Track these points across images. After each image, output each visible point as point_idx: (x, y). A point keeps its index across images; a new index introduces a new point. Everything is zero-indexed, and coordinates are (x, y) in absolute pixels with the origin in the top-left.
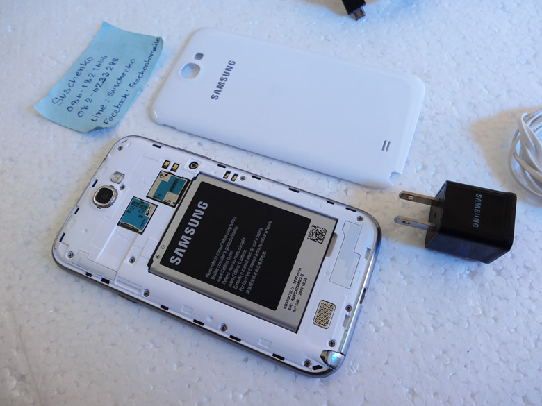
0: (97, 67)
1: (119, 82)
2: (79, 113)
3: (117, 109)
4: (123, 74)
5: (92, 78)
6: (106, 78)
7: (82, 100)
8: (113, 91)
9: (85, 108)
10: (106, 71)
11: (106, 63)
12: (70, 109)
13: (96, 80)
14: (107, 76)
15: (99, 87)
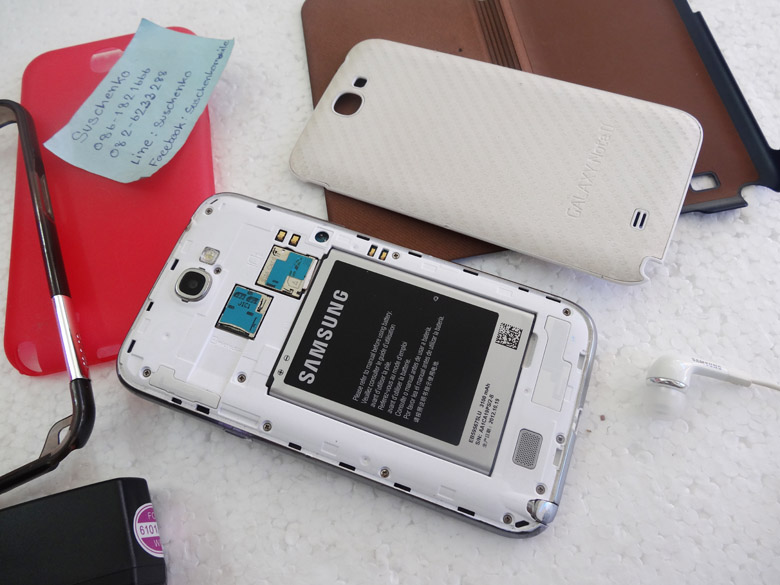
0: (137, 86)
1: (171, 106)
2: (112, 152)
3: (169, 145)
4: (175, 94)
5: (129, 100)
6: (151, 101)
7: (116, 133)
9: (120, 144)
10: (150, 92)
11: (149, 81)
12: (99, 146)
13: (135, 104)
14: (153, 98)
15: (140, 114)
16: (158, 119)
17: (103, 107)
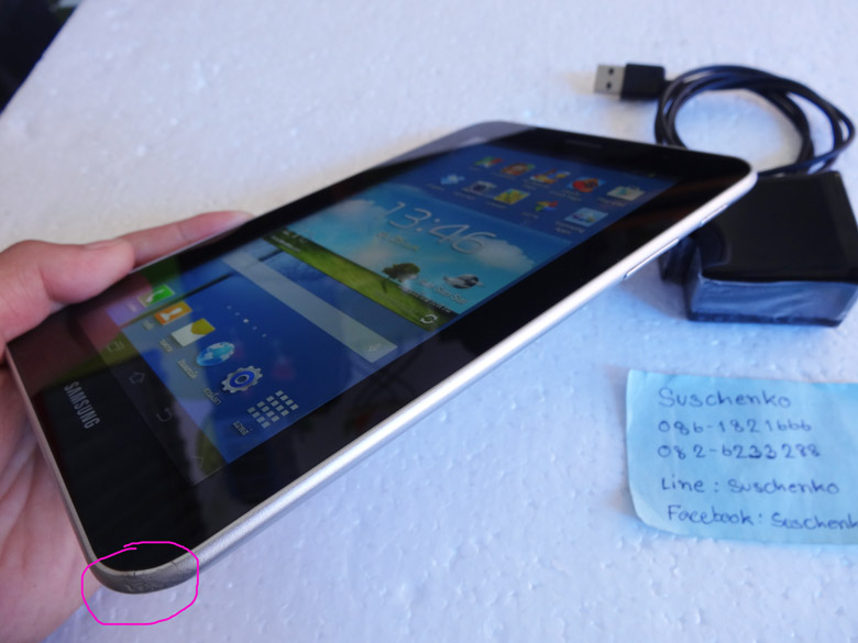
0: (775, 426)
1: (770, 488)
2: (665, 447)
3: (710, 517)
4: (792, 486)
5: (747, 429)
6: (763, 458)
7: (694, 438)
8: (742, 488)
9: (680, 453)
10: (777, 448)
11: (795, 437)
12: (664, 427)
13: (746, 440)
14: (770, 457)
15: (736, 453)
16: (742, 480)
17: (721, 401)
